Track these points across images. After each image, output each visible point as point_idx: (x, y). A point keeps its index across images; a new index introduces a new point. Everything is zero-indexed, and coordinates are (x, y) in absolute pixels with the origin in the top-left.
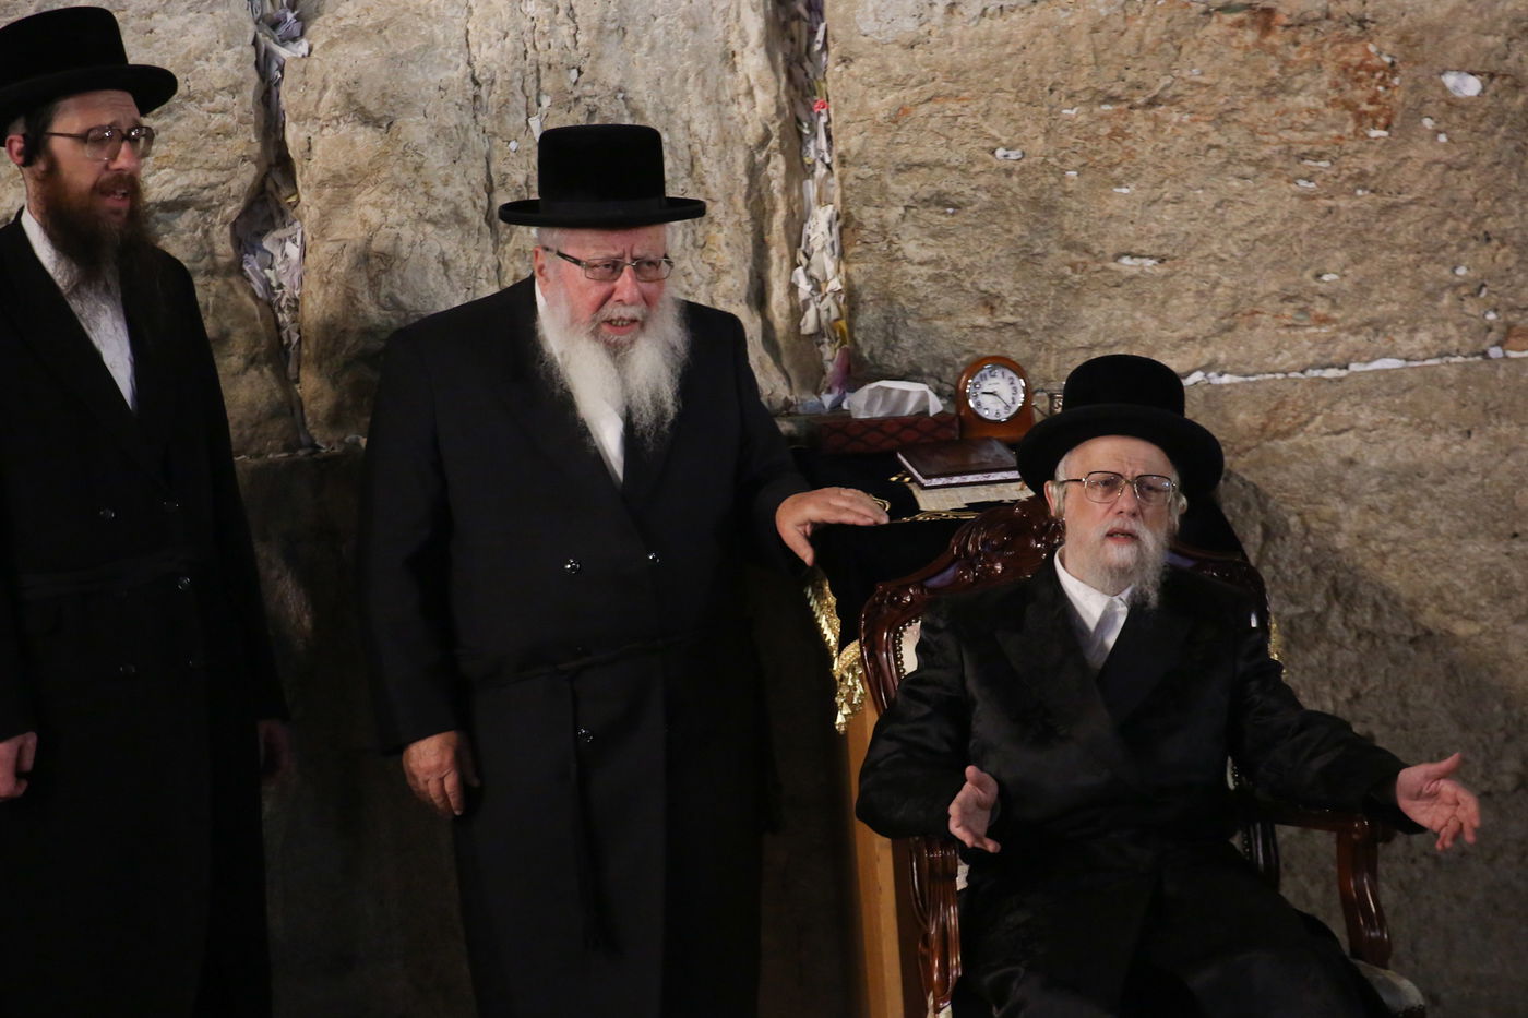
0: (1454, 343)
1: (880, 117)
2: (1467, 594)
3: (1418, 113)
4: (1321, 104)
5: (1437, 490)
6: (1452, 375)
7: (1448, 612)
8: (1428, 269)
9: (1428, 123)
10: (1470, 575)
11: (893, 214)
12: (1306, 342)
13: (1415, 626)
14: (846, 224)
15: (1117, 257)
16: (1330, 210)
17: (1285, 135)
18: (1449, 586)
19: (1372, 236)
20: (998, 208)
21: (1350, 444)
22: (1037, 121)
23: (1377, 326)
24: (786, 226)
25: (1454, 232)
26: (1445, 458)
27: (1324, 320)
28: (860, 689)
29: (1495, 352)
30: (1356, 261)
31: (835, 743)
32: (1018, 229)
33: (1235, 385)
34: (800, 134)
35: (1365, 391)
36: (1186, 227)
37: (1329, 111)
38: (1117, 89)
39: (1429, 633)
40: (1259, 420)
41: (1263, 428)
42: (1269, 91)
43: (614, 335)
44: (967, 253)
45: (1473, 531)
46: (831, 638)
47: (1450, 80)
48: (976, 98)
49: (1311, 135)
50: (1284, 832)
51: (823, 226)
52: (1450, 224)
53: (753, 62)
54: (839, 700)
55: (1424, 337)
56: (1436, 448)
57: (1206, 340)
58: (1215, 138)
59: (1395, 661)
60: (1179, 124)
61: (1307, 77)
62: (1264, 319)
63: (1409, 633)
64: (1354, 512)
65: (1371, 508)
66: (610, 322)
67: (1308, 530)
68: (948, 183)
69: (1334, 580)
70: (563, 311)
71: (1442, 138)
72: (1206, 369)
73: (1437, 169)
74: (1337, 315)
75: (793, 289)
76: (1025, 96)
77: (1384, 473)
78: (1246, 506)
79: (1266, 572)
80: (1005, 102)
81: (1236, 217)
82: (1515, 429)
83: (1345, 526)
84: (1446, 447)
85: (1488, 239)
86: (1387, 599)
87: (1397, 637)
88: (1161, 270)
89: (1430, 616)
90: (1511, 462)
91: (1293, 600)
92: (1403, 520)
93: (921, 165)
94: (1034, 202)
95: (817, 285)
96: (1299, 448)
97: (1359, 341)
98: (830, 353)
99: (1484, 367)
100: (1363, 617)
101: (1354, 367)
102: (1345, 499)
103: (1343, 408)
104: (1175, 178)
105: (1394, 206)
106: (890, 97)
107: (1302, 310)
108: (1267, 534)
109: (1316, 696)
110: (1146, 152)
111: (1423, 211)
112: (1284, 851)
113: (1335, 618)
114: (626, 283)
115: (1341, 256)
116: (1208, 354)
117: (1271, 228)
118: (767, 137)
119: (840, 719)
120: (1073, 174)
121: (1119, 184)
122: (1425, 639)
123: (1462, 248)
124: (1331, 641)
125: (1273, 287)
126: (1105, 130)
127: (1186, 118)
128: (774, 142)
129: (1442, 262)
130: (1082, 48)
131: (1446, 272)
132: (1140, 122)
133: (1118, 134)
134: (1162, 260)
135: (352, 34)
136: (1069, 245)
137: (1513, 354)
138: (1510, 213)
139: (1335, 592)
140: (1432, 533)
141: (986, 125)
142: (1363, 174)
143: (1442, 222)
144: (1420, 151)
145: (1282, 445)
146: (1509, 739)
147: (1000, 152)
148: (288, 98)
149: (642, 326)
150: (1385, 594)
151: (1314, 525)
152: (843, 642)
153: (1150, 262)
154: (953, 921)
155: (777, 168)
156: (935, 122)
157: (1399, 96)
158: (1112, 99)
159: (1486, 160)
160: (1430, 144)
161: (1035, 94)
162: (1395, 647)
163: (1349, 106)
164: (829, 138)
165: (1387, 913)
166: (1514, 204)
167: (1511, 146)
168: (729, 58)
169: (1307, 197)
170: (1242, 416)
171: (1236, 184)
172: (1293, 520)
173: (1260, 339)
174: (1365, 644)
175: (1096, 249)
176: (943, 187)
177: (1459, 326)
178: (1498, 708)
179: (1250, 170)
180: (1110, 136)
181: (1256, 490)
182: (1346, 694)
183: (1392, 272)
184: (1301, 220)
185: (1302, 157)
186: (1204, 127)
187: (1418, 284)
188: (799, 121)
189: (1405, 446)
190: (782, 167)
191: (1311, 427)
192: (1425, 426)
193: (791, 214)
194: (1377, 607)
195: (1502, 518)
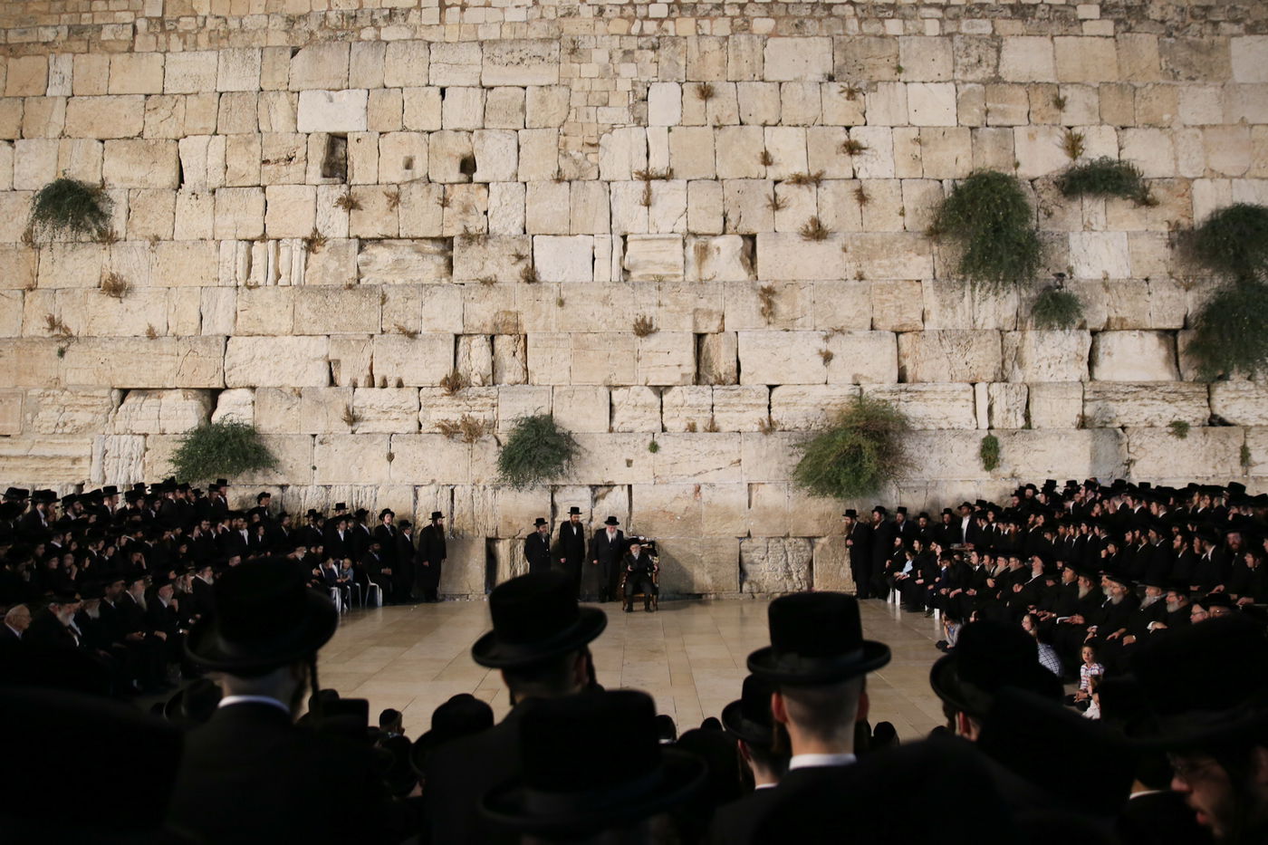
0: (677, 537)
2: (676, 555)
4: (668, 518)
5: (675, 547)
9: (676, 520)
12: (666, 535)
13: (672, 557)
16: (668, 526)
19: (671, 528)
20: (644, 524)
22: (648, 518)
23: (671, 535)
25: (677, 528)
29: (680, 537)
30: (670, 530)
32: (645, 526)
34: (629, 519)
35: (670, 540)
36: (658, 527)
40: (662, 541)
42: (665, 517)
43: (612, 533)
45: (677, 551)
47: (678, 517)
48: (643, 516)
49: (667, 520)
53: (627, 513)
55: (675, 536)
58: (660, 520)
62: (664, 534)
65: (670, 548)
66: (611, 531)
74: (668, 534)
76: (646, 516)
77: (671, 546)
82: (681, 543)
84: (676, 544)
85: (680, 529)
89: (674, 557)
90: (680, 546)
94: (647, 524)
101: (670, 538)
102: (668, 548)
104: (657, 523)
105: (673, 526)
106: (637, 516)
107: (666, 533)
110: (655, 520)
111: (675, 527)
114: (613, 529)
117: (664, 527)
118: (627, 518)
120: (649, 521)
121: (652, 522)
127: (658, 518)
129: (676, 530)
130: (651, 512)
132: (655, 518)
133: (653, 519)
134: (656, 529)
135: (598, 507)
136: (648, 529)
141: (644, 518)
142: (671, 523)
147: (645, 520)
148: (592, 514)
149: (614, 532)
156: (640, 518)
157: (674, 518)
158: (653, 516)
159: (680, 523)
160: (676, 522)
161: (648, 516)
163: (670, 518)
164: (631, 519)
166: (682, 526)
167: (682, 522)
168: (625, 512)
175: (652, 528)
176: (641, 522)
179: (663, 523)
183: (673, 531)
184: (666, 527)
185: (667, 522)
187: (675, 532)
188: (629, 517)
191: (666, 542)
195: (679, 550)
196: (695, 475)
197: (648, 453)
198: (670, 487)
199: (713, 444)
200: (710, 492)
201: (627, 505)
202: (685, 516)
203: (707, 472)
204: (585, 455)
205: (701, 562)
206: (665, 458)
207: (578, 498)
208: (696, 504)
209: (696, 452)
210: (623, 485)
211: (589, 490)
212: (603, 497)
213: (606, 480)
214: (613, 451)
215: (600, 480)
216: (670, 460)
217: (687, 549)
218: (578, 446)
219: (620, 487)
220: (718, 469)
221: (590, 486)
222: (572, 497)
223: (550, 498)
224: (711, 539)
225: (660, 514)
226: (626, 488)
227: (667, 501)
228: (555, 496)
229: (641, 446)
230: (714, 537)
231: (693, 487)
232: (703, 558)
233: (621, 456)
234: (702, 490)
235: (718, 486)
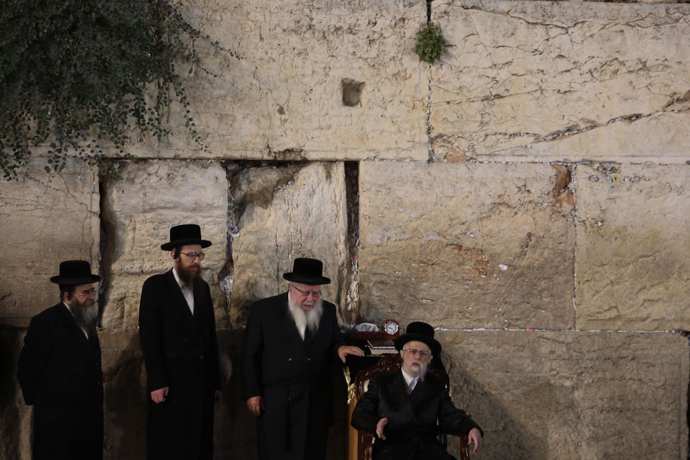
0: (497, 326)
1: (370, 261)
2: (495, 384)
3: (493, 273)
4: (471, 268)
5: (491, 360)
6: (496, 333)
7: (490, 388)
8: (492, 309)
9: (495, 275)
10: (496, 380)
11: (371, 285)
12: (464, 322)
13: (483, 391)
14: (360, 286)
15: (422, 299)
16: (471, 293)
17: (463, 275)
18: (491, 382)
19: (480, 300)
20: (395, 285)
21: (471, 347)
22: (406, 266)
23: (480, 321)
24: (346, 285)
25: (499, 301)
26: (493, 352)
27: (468, 318)
28: (354, 395)
29: (506, 329)
30: (476, 305)
31: (347, 407)
32: (399, 290)
33: (447, 331)
34: (351, 264)
35: (476, 335)
36: (438, 294)
37: (473, 270)
38: (425, 260)
39: (486, 393)
40: (451, 340)
41: (452, 342)
42: (460, 264)
43: (306, 308)
44: (387, 295)
45: (498, 370)
46: (348, 382)
47: (501, 266)
48: (392, 259)
49: (468, 275)
50: (449, 436)
51: (355, 286)
52: (498, 299)
53: (342, 247)
54: (349, 397)
55: (490, 324)
56: (491, 350)
57: (441, 320)
58: (446, 274)
59: (477, 398)
60: (439, 270)
61: (468, 262)
62: (455, 316)
63: (481, 392)
64: (471, 363)
65: (475, 362)
66: (305, 305)
67: (460, 366)
68: (384, 278)
69: (466, 378)
70: (294, 301)
71: (498, 279)
72: (440, 327)
73: (496, 286)
74: (471, 317)
75: (346, 300)
76: (404, 260)
77: (479, 355)
78: (447, 360)
79: (450, 375)
80: (399, 261)
81: (450, 292)
82: (509, 347)
83: (469, 366)
84: (493, 350)
85: (506, 303)
86: (476, 385)
87: (479, 393)
88: (432, 303)
89: (486, 389)
90: (508, 355)
91: (456, 382)
92: (482, 366)
93: (378, 274)
94: (404, 285)
95: (352, 299)
96: (460, 347)
97: (475, 323)
98: (354, 315)
99: (503, 332)
100: (471, 388)
101: (474, 329)
102: (470, 360)
103: (471, 339)
104: (437, 282)
105: (486, 293)
106: (373, 257)
107: (463, 315)
108: (451, 366)
109: (459, 405)
110: (430, 275)
111: (492, 295)
112: (449, 441)
113: (465, 387)
114: (310, 297)
115: (473, 304)
116: (441, 323)
117: (458, 295)
118: (343, 264)
119: (349, 401)
120: (413, 279)
121: (424, 282)
122: (485, 394)
123: (500, 304)
124: (463, 392)
125: (457, 309)
126: (421, 270)
127: (440, 269)
128: (345, 265)
129: (495, 307)
130: (418, 250)
131: (497, 310)
132: (430, 268)
133: (424, 271)
134: (432, 301)
135: (250, 233)
136: (411, 295)
137: (510, 330)
138: (512, 297)
139: (465, 381)
140: (489, 369)
141: (394, 266)
142: (479, 285)
143: (496, 298)
144: (493, 281)
145: (456, 346)
146: (502, 418)
147: (397, 272)
148: (234, 246)
149: (312, 307)
150: (477, 383)
151: (462, 365)
152: (351, 383)
153: (429, 301)
154: (371, 451)
155: (345, 271)
156: (382, 264)
157: (489, 268)
158: (424, 263)
159: (507, 285)
160: (495, 280)
161: (406, 260)
162: (478, 395)
163: (477, 269)
164: (358, 265)
165: (471, 457)
166: (513, 295)
167: (513, 282)
168: (336, 245)
169: (467, 289)
170: (447, 339)
171: (450, 285)
172: (457, 364)
173: (453, 320)
174: (471, 394)
175: (417, 296)
176: (383, 279)
177: (499, 322)
178: (500, 411)
179: (454, 282)
180: (423, 271)
181: (449, 356)
182: (466, 405)
183: (484, 308)
184: (465, 294)
185: (466, 280)
186: (444, 271)
187: (490, 312)
188: (351, 261)
189: (484, 349)
190: (346, 271)
191: (463, 342)
192: (489, 345)
193: (347, 282)
194: (475, 386)
195: (505, 368)
196: (556, 136)
197: (412, 63)
198: (480, 172)
199: (618, 39)
200: (602, 189)
201: (342, 224)
202: (524, 262)
203: (593, 125)
204: (211, 63)
205: (572, 405)
206: (466, 79)
207: (188, 200)
208: (558, 226)
209: (563, 64)
210: (329, 163)
211: (222, 174)
212: (265, 198)
213: (279, 146)
214: (303, 53)
215: (260, 143)
216: (481, 87)
217: (528, 366)
218: (195, 34)
219: (321, 169)
220: (629, 119)
221: (226, 163)
222: (168, 196)
223: (97, 197)
224: (604, 334)
225: (447, 256)
226: (339, 172)
227: (467, 214)
228: (114, 194)
229: (391, 40)
230: (611, 328)
231: (552, 172)
232: (578, 395)
233: (327, 69)
234: (580, 181)
235: (626, 171)
